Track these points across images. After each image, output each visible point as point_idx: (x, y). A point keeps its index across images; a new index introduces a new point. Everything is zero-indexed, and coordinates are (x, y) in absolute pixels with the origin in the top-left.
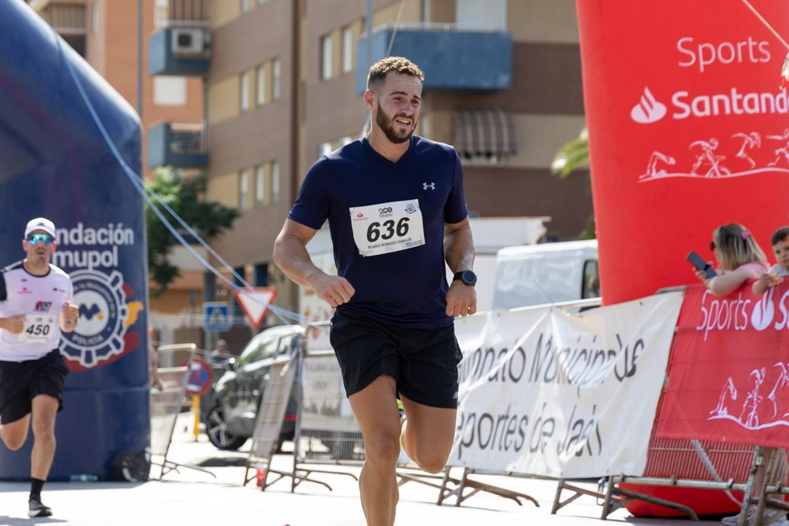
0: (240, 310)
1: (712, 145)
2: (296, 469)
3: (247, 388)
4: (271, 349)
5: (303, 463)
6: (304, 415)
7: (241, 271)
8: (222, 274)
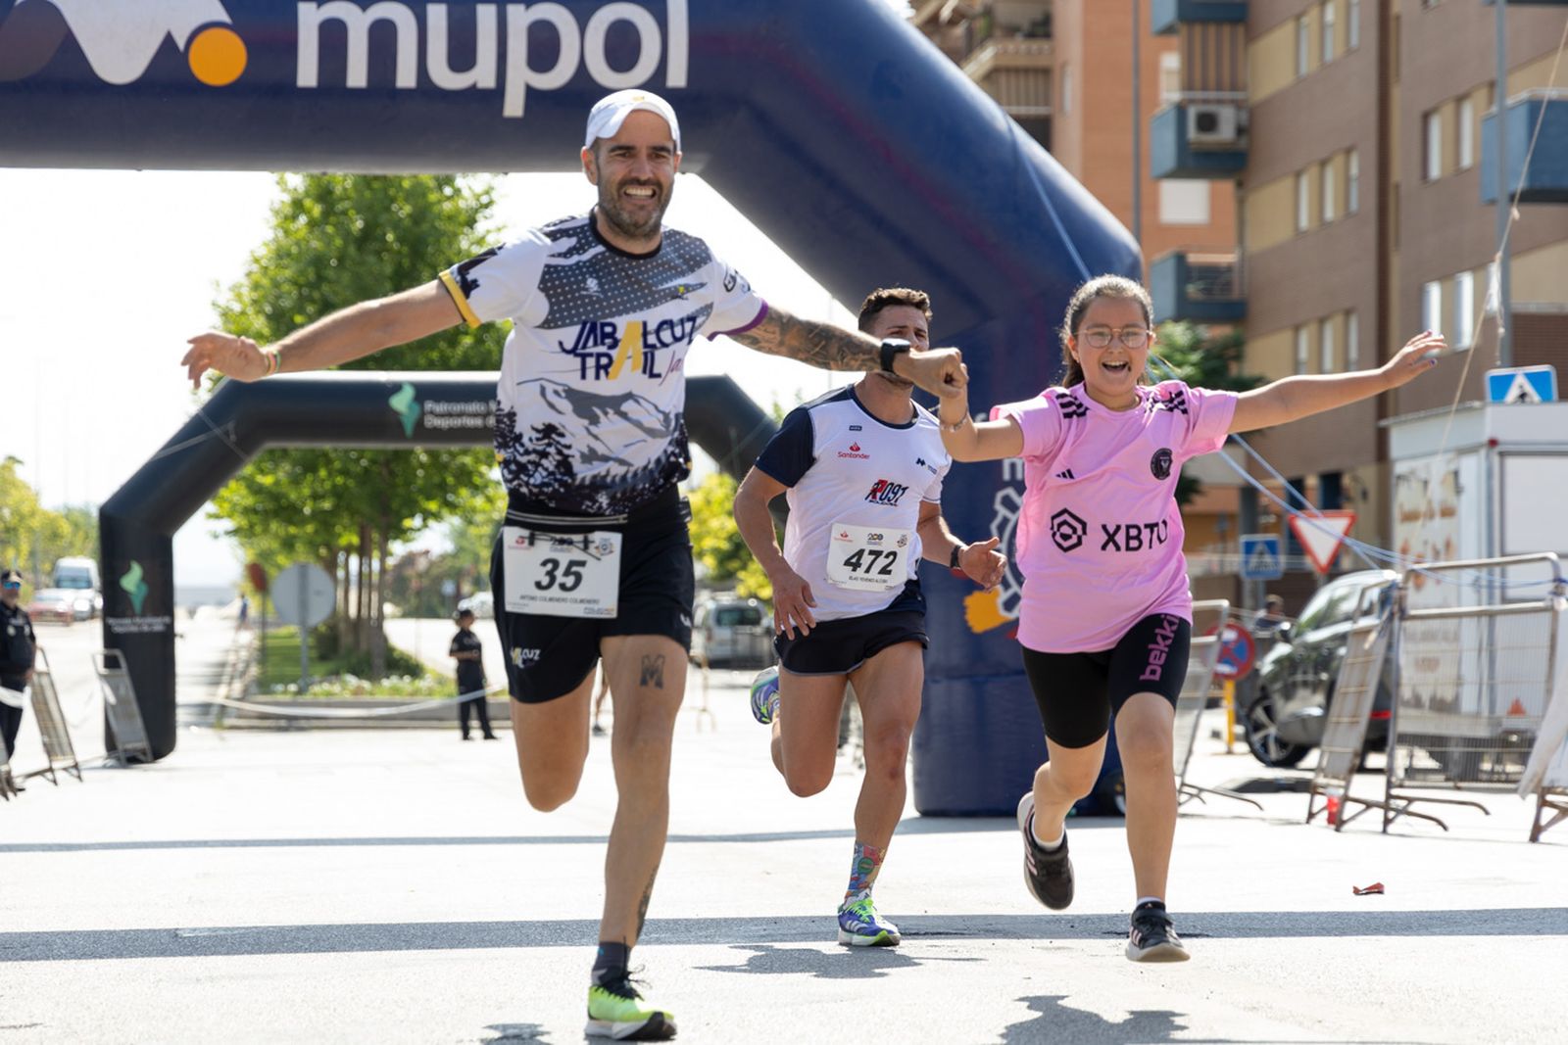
0: (1297, 546)
2: (1389, 797)
3: (1311, 670)
4: (1348, 606)
5: (1401, 786)
6: (1402, 711)
7: (1298, 483)
8: (1267, 488)
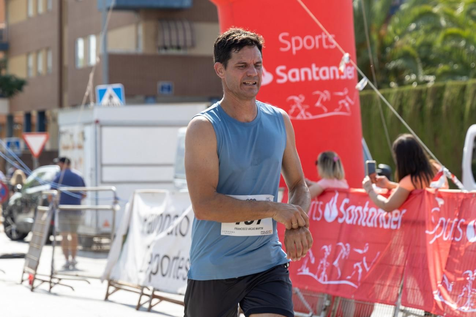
1: (300, 99)
